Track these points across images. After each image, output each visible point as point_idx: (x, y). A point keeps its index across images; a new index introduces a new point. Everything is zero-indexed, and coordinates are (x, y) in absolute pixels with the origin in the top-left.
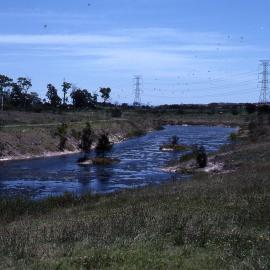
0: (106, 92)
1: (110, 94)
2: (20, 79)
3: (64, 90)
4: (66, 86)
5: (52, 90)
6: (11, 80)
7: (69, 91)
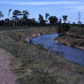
0: (65, 18)
1: (67, 18)
2: (24, 11)
3: (46, 17)
4: (47, 15)
5: (41, 17)
6: (21, 12)
7: (48, 17)
